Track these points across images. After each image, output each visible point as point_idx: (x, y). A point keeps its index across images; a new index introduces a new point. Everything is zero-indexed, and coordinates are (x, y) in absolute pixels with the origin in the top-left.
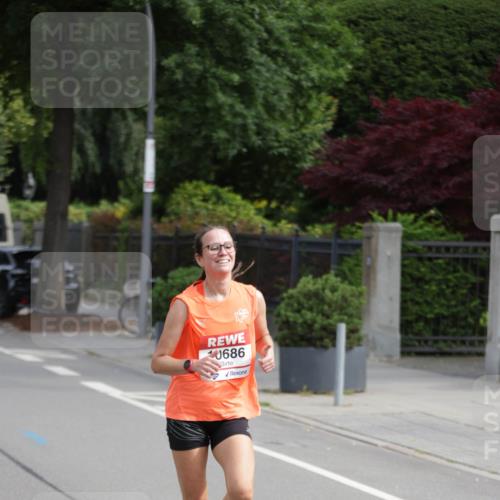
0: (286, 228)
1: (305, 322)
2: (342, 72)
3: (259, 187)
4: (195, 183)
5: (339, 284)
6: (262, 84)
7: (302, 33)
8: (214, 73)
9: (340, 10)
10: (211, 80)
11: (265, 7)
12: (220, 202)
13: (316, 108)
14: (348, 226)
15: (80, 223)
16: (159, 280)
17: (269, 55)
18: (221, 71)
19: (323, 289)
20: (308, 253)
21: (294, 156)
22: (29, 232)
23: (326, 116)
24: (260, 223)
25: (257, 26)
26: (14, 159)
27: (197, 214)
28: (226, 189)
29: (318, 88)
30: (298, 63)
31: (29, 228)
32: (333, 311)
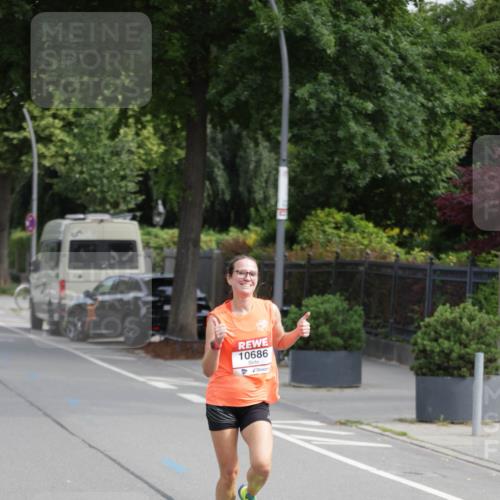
0: (420, 256)
1: (442, 351)
2: (476, 99)
3: (391, 214)
4: (327, 210)
5: (476, 312)
6: (396, 112)
7: (437, 60)
8: (348, 102)
9: (474, 36)
10: (344, 109)
11: (400, 34)
12: (352, 229)
13: (450, 135)
14: (484, 255)
15: (211, 250)
16: (293, 308)
17: (403, 82)
18: (354, 100)
19: (461, 318)
20: (443, 281)
21: (427, 183)
22: (158, 259)
23: (460, 143)
24: (393, 251)
25: (392, 53)
26: (144, 187)
27: (329, 241)
28: (359, 216)
29: (452, 115)
30: (432, 90)
31: (158, 254)
32: (470, 340)
